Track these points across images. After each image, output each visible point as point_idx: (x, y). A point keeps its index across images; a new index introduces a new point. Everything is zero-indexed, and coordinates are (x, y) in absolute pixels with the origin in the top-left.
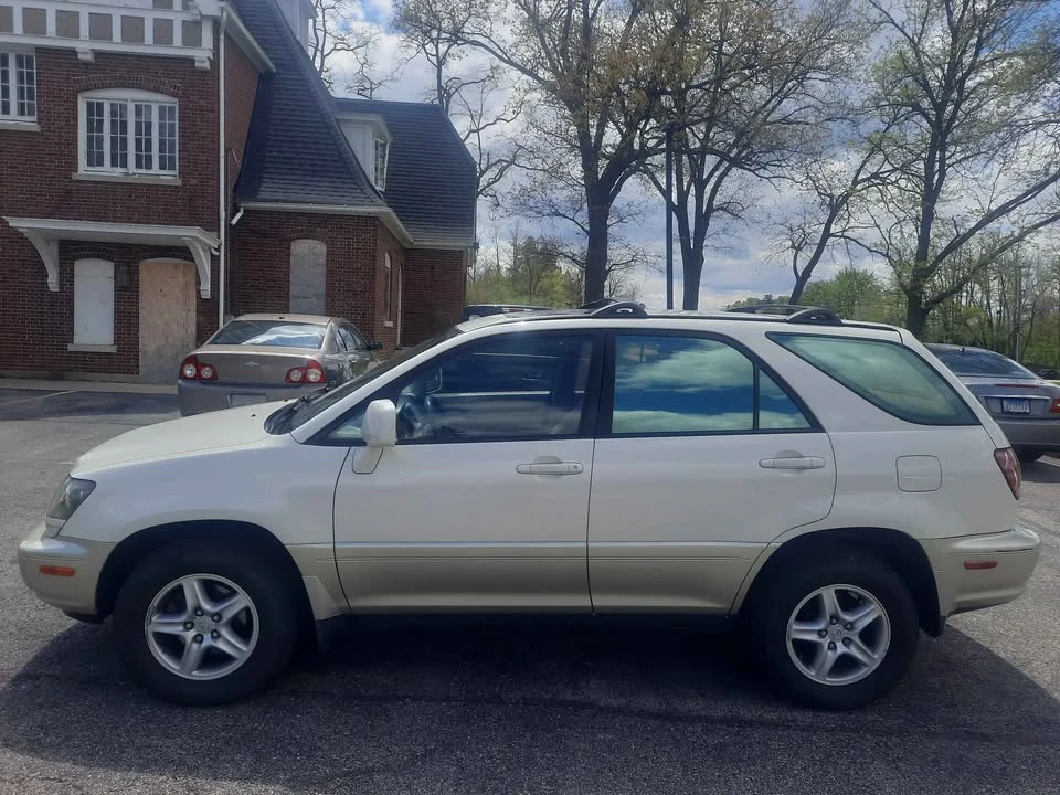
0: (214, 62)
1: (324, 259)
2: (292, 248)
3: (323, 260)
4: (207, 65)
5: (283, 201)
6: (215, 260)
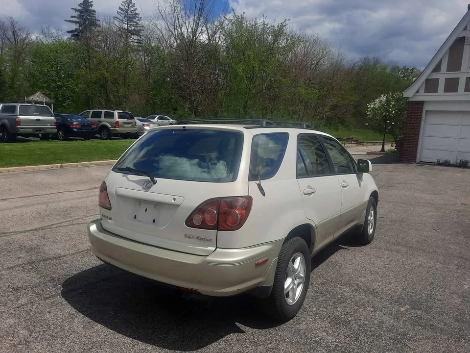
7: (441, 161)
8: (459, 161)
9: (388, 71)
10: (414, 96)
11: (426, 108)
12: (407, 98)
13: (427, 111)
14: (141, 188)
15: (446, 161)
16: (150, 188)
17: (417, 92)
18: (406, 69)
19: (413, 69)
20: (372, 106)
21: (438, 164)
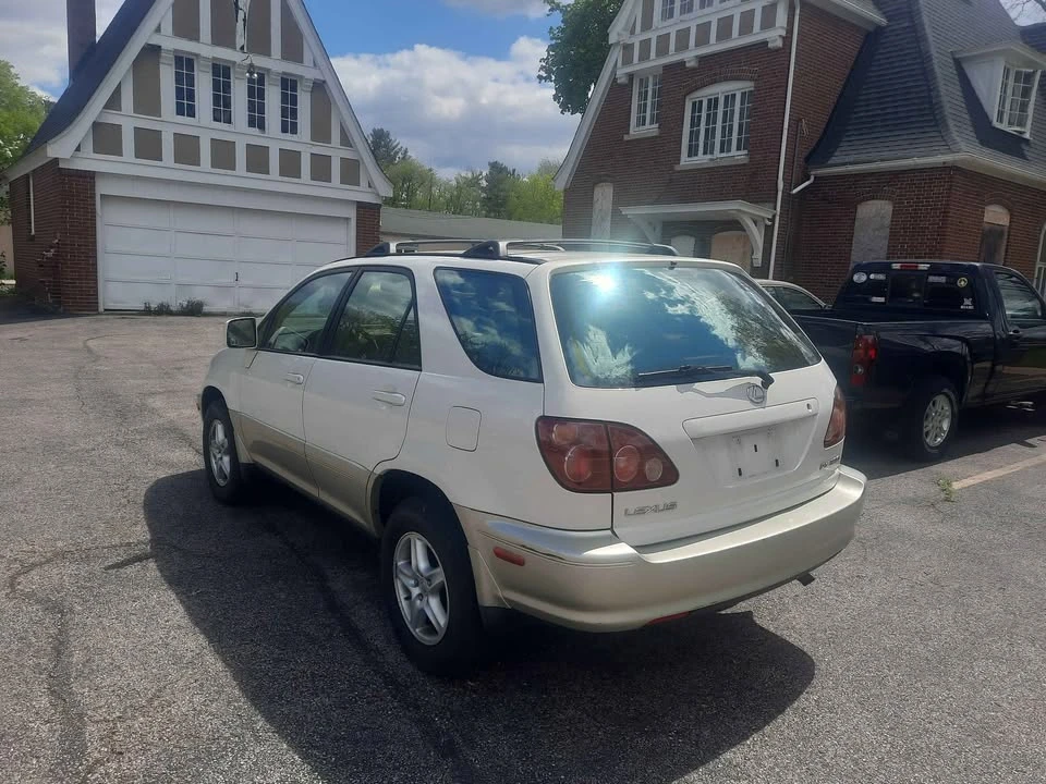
0: (787, 39)
1: (890, 219)
2: (859, 210)
3: (887, 221)
4: (779, 43)
5: (851, 163)
6: (769, 230)
7: (153, 306)
8: (185, 304)
10: (73, 157)
11: (102, 188)
12: (56, 161)
13: (103, 196)
15: (162, 305)
16: (763, 398)
17: (78, 149)
21: (147, 312)
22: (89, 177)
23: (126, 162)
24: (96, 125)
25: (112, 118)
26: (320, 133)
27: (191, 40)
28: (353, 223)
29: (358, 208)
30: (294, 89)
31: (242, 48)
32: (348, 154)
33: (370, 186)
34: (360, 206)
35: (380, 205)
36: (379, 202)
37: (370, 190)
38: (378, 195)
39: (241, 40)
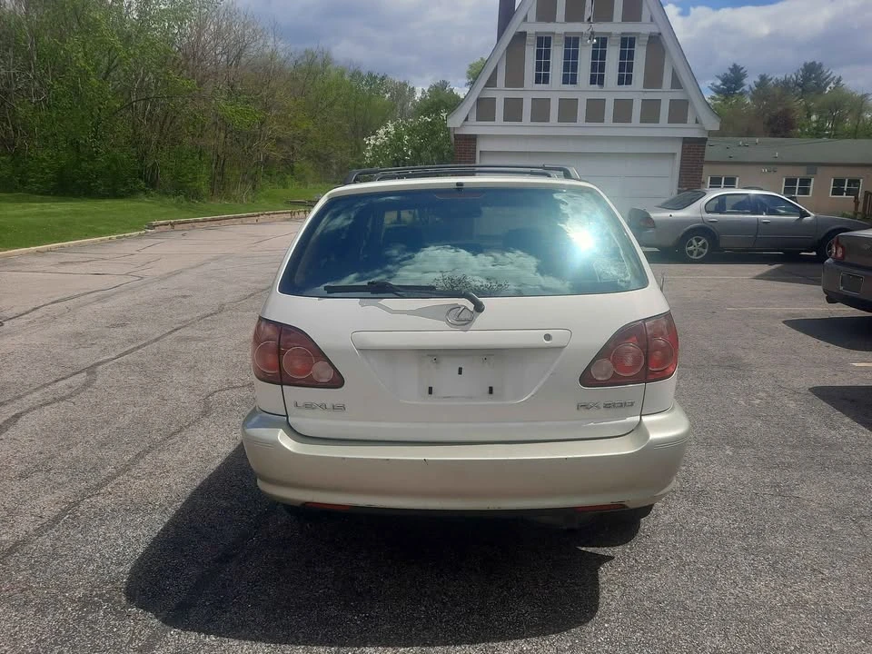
9: (347, 78)
10: (462, 126)
11: (482, 146)
12: (453, 129)
13: (482, 152)
14: (443, 324)
16: (470, 321)
17: (466, 119)
18: (372, 78)
19: (383, 78)
20: (372, 142)
22: (472, 139)
23: (498, 126)
24: (479, 100)
25: (490, 94)
26: (653, 80)
27: (549, 22)
28: (678, 158)
29: (684, 143)
30: (632, 45)
31: (589, 19)
32: (677, 95)
33: (697, 122)
34: (686, 141)
35: (706, 139)
36: (706, 136)
37: (697, 125)
38: (704, 129)
39: (588, 13)
